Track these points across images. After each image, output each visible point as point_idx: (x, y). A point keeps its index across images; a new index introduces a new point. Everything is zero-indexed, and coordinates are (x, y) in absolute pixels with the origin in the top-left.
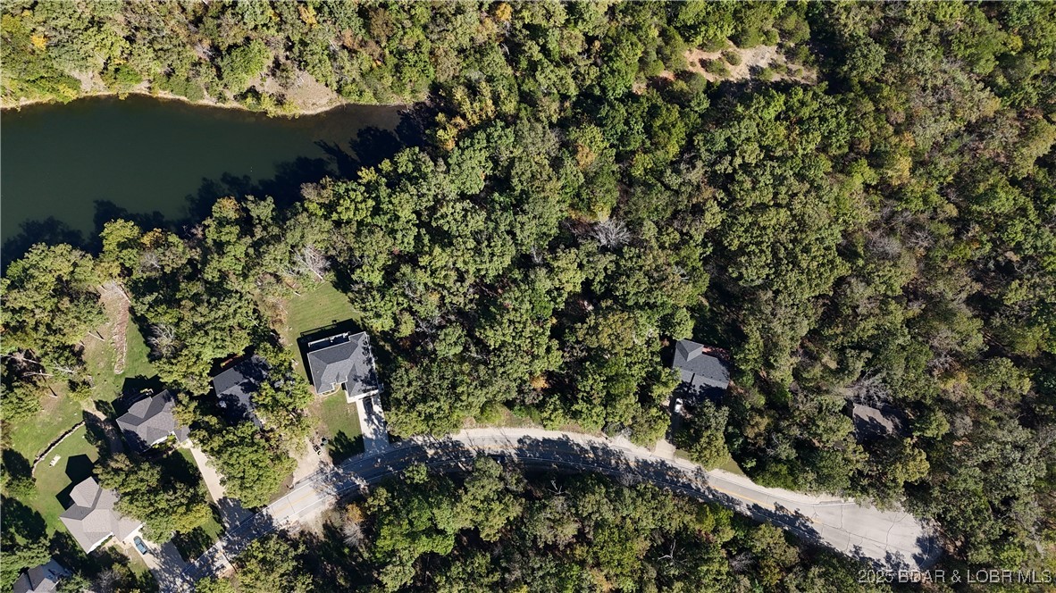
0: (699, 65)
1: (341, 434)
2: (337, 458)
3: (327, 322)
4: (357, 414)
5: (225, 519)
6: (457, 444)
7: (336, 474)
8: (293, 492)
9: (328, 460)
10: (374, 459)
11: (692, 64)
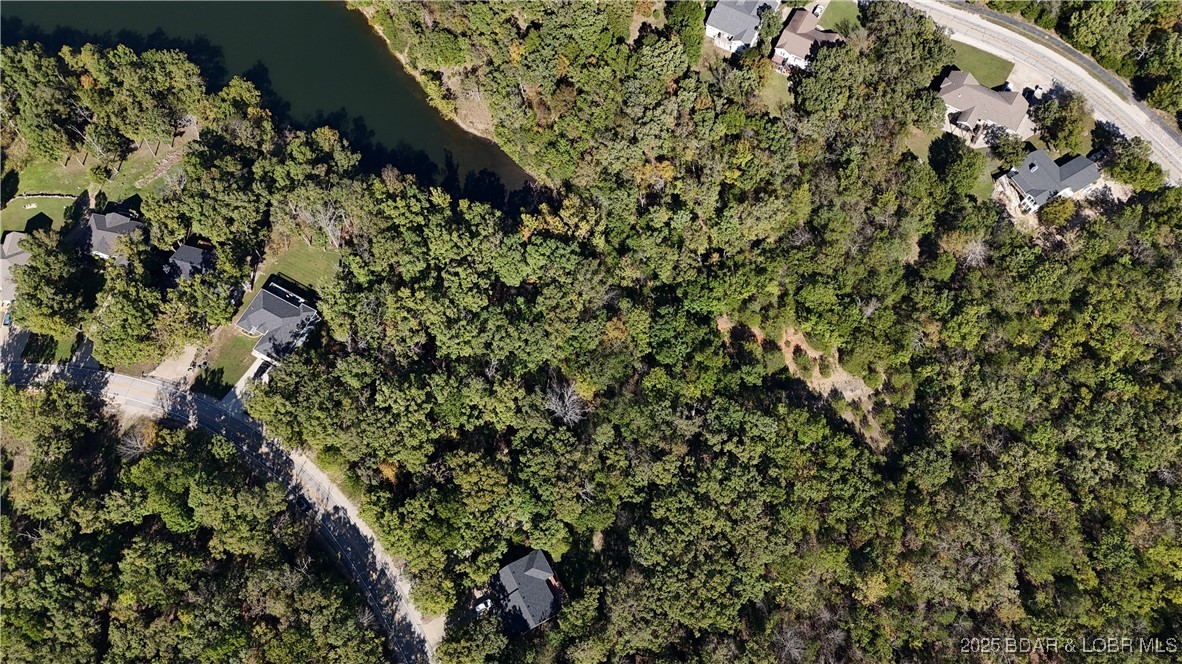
0: (792, 349)
1: (221, 371)
2: (199, 386)
3: (304, 281)
4: (248, 368)
5: (78, 353)
6: (289, 463)
7: (184, 397)
8: (141, 380)
9: (191, 381)
10: (220, 413)
11: (788, 343)
